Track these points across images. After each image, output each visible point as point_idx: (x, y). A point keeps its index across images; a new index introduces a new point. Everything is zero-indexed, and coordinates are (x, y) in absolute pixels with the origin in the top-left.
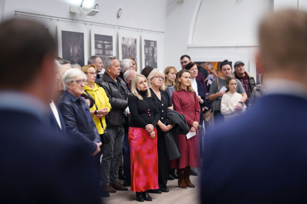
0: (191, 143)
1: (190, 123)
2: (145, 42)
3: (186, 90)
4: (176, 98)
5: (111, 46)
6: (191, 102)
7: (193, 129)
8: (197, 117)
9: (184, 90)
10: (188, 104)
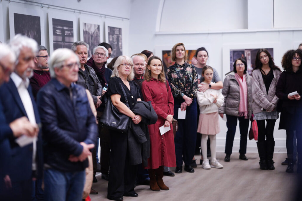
0: (164, 139)
1: (164, 117)
2: (109, 29)
3: (158, 80)
4: (146, 89)
5: (72, 32)
6: (163, 93)
7: (167, 123)
8: (170, 110)
9: (155, 80)
10: (161, 95)
